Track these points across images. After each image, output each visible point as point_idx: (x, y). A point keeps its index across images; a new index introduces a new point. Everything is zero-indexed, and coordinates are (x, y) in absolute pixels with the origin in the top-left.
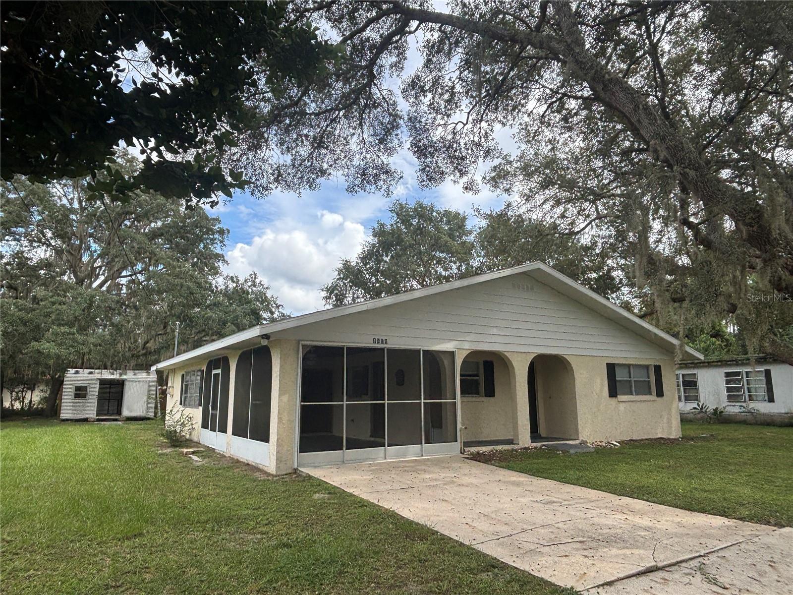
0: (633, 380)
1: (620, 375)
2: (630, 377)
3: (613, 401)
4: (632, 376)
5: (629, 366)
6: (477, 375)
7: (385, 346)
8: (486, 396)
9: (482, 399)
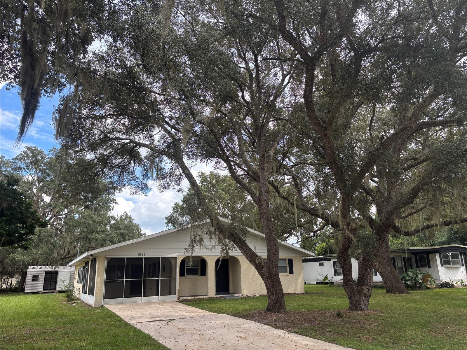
6: (198, 266)
7: (144, 256)
8: (201, 275)
9: (199, 277)
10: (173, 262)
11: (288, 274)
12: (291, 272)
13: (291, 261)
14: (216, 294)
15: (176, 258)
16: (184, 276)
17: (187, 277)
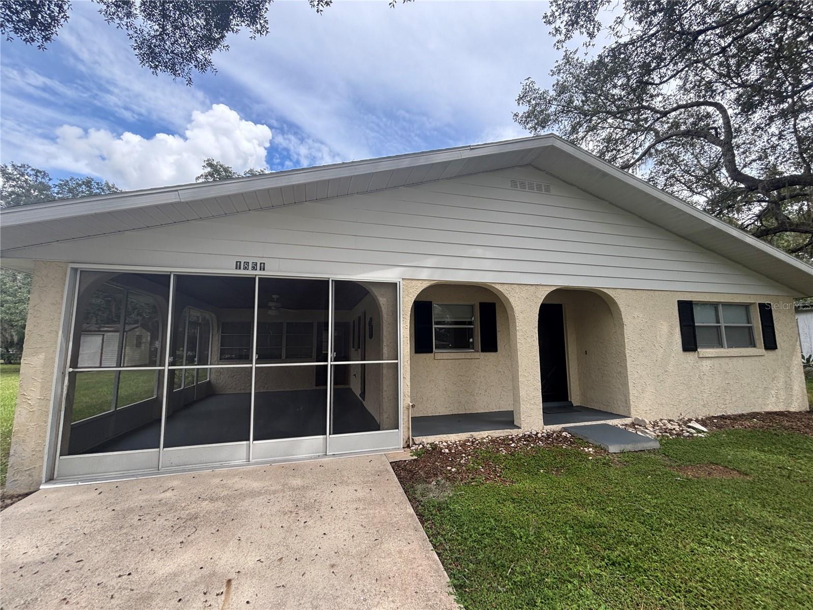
0: (723, 324)
1: (701, 319)
2: (718, 322)
3: (691, 356)
4: (721, 320)
5: (715, 305)
6: (470, 323)
7: (258, 273)
8: (483, 350)
9: (477, 355)
10: (383, 301)
11: (760, 350)
12: (771, 344)
13: (766, 312)
14: (546, 423)
15: (393, 286)
16: (432, 352)
17: (438, 356)
